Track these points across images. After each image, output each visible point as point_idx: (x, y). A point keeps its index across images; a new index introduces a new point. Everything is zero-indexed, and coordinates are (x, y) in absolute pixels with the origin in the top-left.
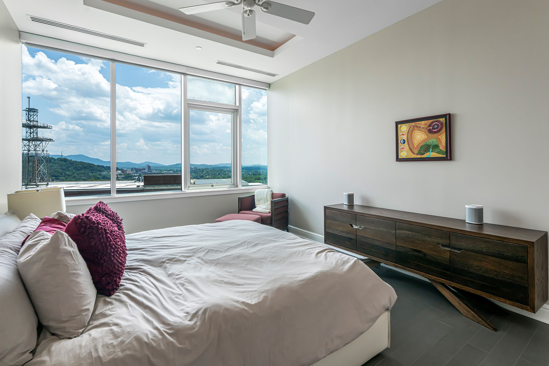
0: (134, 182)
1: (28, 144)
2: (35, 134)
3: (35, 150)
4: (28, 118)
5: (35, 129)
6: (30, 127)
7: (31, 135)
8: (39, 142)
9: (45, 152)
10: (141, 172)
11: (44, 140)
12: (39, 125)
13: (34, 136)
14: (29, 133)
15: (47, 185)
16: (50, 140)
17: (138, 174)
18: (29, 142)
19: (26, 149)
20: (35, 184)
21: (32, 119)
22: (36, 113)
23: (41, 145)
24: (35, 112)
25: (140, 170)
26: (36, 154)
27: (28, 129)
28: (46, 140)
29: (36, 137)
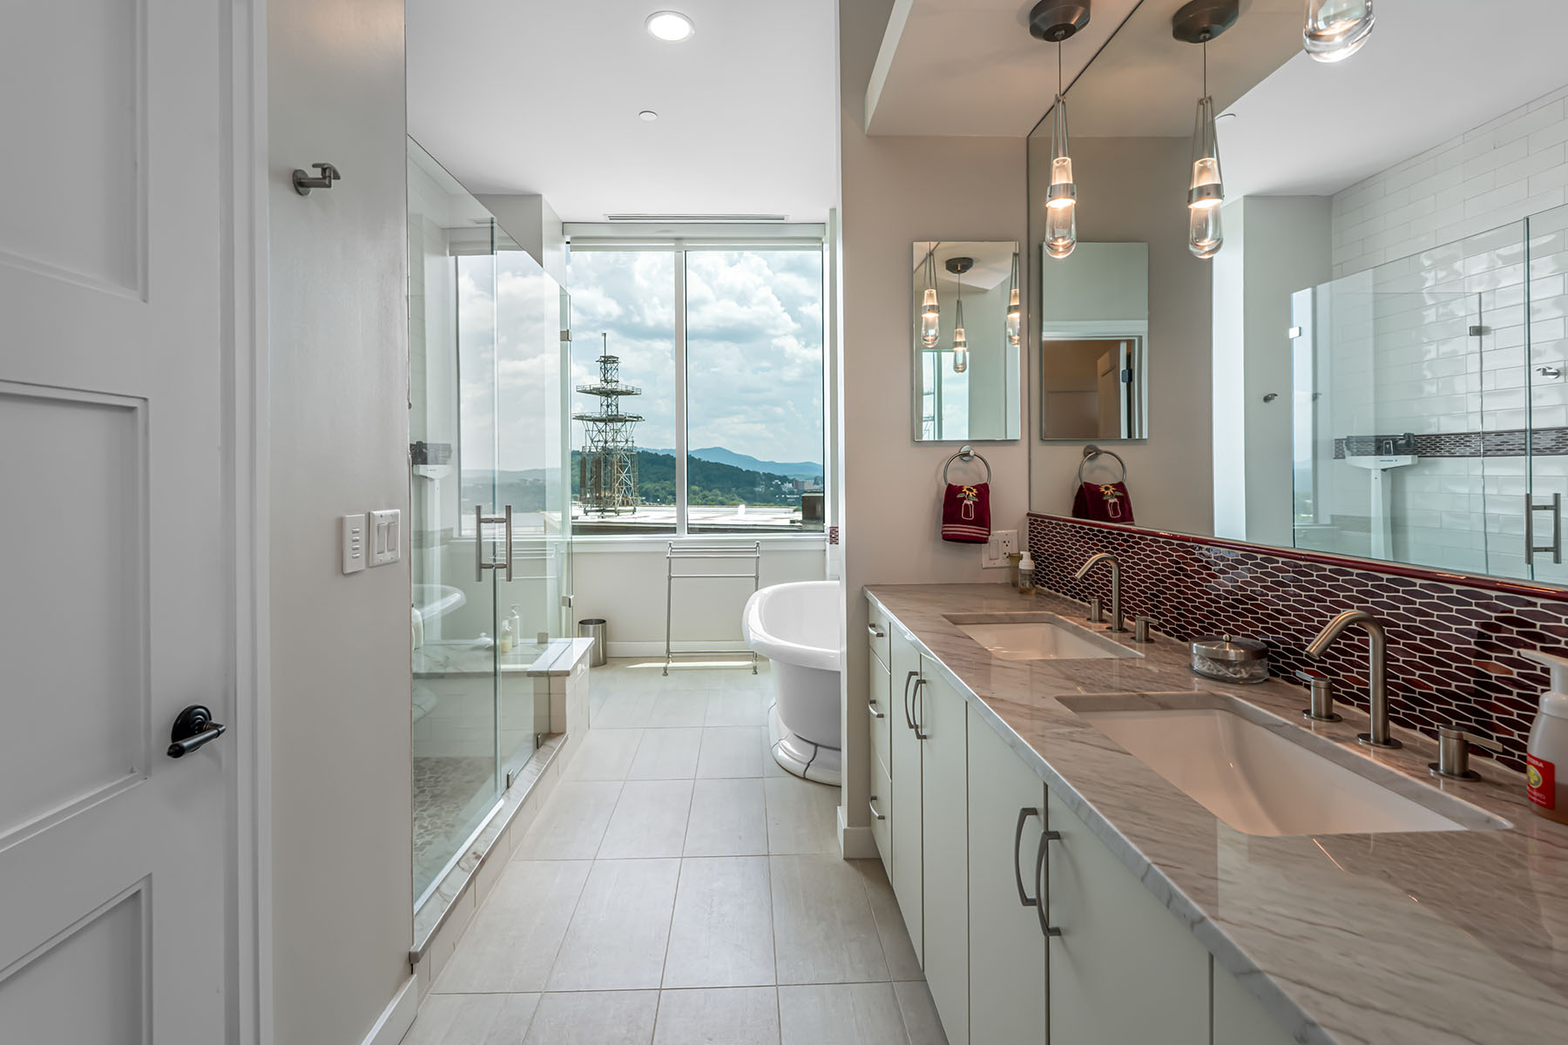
0: (792, 510)
1: (604, 428)
2: (614, 408)
3: (613, 440)
4: (604, 376)
5: (615, 397)
6: (607, 394)
7: (609, 410)
8: (620, 424)
9: (630, 444)
11: (627, 418)
12: (619, 389)
13: (612, 412)
14: (605, 407)
15: (634, 511)
16: (638, 418)
18: (606, 424)
19: (601, 439)
20: (613, 509)
21: (609, 378)
22: (616, 365)
23: (624, 429)
24: (614, 362)
26: (616, 448)
27: (603, 398)
28: (631, 419)
29: (615, 413)
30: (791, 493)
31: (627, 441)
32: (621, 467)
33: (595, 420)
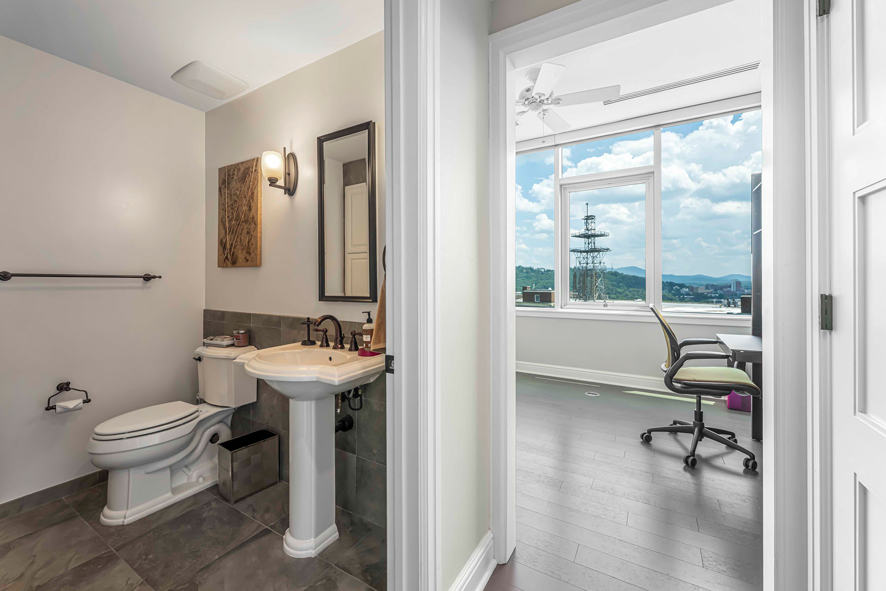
1: (586, 256)
2: (593, 244)
3: (593, 263)
4: (587, 227)
5: (593, 238)
6: (587, 236)
7: (590, 246)
8: (596, 253)
9: (602, 264)
10: (723, 291)
11: (601, 250)
12: (597, 233)
14: (587, 244)
16: (608, 250)
17: (717, 295)
18: (588, 254)
19: (585, 262)
21: (590, 228)
23: (598, 256)
24: (593, 219)
25: (721, 288)
26: (594, 267)
27: (586, 239)
28: (603, 250)
29: (593, 247)
31: (600, 263)
32: (597, 277)
33: (581, 252)
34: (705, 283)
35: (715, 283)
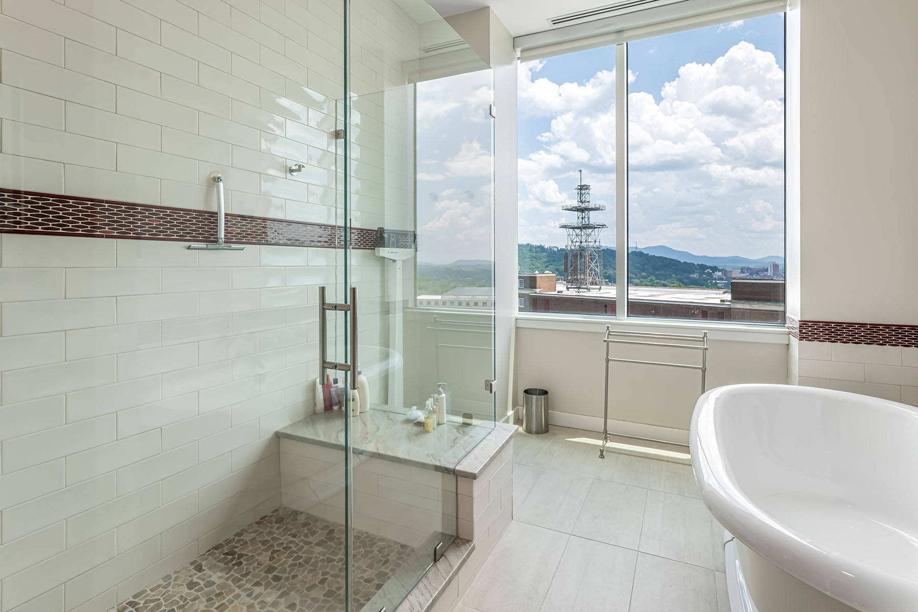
0: (722, 292)
1: (580, 233)
2: (586, 219)
3: (586, 241)
4: (580, 198)
5: (587, 212)
6: (582, 210)
7: (583, 221)
8: (590, 230)
9: (597, 244)
11: (596, 226)
12: (591, 206)
13: (585, 222)
14: (581, 219)
15: (600, 289)
16: (603, 226)
18: (581, 230)
19: (578, 240)
20: (586, 287)
21: (584, 200)
22: (588, 190)
23: (593, 233)
24: (587, 189)
26: (588, 246)
27: (580, 213)
28: (598, 226)
29: (587, 223)
30: (721, 279)
31: (595, 241)
32: (591, 259)
33: (574, 228)
34: (741, 265)
35: (752, 266)
